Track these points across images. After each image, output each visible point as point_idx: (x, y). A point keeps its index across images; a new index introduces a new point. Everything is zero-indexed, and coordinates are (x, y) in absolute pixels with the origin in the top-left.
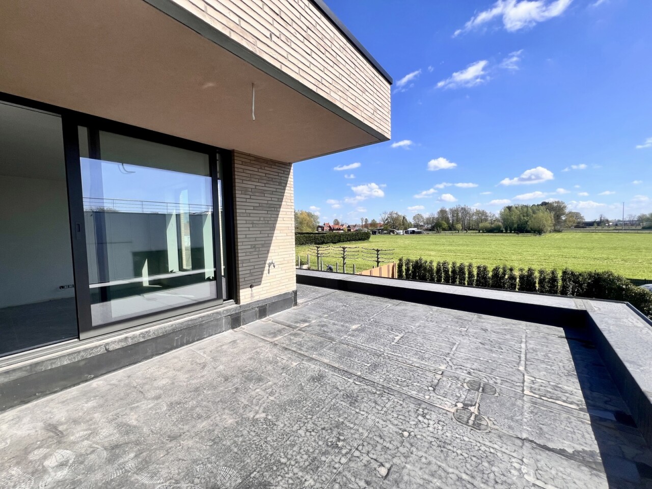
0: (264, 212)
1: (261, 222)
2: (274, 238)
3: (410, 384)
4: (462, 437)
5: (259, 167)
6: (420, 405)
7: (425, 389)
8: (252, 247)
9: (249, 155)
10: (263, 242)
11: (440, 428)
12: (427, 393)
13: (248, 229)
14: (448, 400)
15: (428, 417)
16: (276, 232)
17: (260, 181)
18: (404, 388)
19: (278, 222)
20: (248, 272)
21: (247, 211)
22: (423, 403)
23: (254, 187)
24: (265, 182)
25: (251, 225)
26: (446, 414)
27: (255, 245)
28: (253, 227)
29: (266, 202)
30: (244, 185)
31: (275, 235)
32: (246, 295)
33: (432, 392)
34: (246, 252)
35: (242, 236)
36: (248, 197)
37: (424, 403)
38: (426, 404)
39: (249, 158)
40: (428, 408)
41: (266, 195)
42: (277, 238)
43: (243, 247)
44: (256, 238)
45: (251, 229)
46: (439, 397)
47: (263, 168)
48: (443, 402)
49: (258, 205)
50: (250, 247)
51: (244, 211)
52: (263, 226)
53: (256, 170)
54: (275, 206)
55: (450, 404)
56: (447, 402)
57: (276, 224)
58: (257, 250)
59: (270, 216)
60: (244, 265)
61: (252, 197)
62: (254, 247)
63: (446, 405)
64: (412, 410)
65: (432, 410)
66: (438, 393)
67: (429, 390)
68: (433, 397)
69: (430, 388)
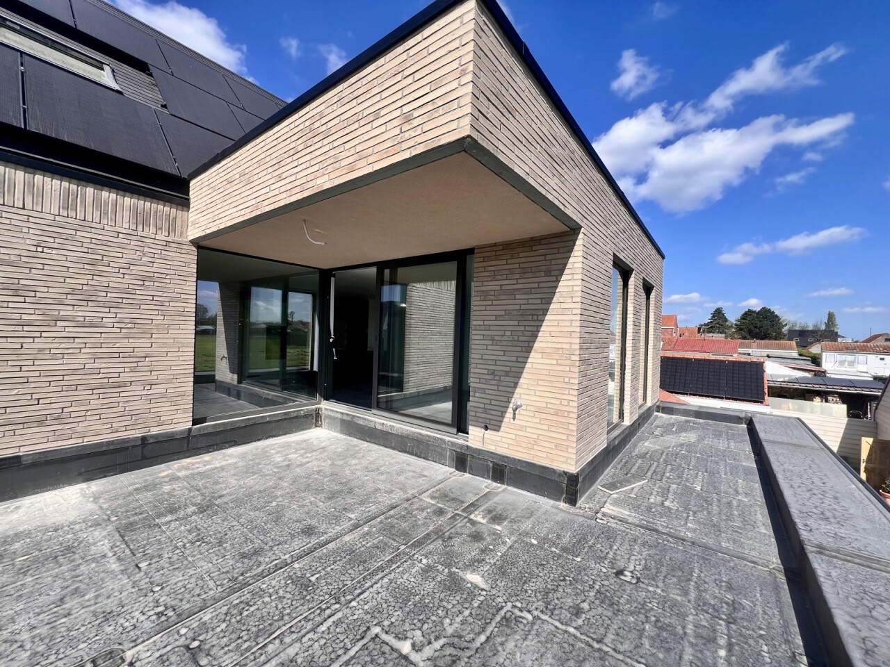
0: (512, 323)
1: (505, 338)
2: (528, 365)
3: (228, 618)
4: (90, 642)
5: (509, 256)
6: (179, 615)
7: (199, 635)
8: (490, 373)
9: (495, 245)
10: (508, 369)
11: (127, 624)
12: (191, 634)
13: (485, 347)
14: (150, 659)
15: (154, 617)
16: (532, 355)
17: (509, 276)
18: (226, 608)
19: (539, 339)
20: (482, 406)
21: (486, 323)
22: (179, 620)
23: (498, 288)
24: (518, 276)
25: (490, 342)
26: (134, 641)
27: (494, 370)
28: (492, 345)
29: (518, 307)
30: (484, 288)
31: (529, 360)
32: (476, 438)
33: (188, 642)
34: (480, 379)
35: (476, 356)
36: (490, 303)
37: (176, 621)
38: (173, 624)
39: (495, 249)
40: (165, 623)
41: (517, 297)
42: (535, 366)
43: (476, 371)
44: (496, 360)
45: (489, 347)
46: (169, 648)
47: (516, 255)
48: (154, 648)
49: (503, 313)
50: (486, 372)
51: (481, 323)
52: (510, 344)
53: (504, 262)
54: (535, 312)
55: (141, 657)
56: (149, 654)
57: (534, 342)
58: (497, 378)
59: (522, 328)
60: (477, 395)
61: (494, 303)
62: (493, 374)
63: (146, 649)
64: (180, 604)
65: (157, 627)
66: (176, 649)
67: (194, 640)
68: (176, 640)
69: (196, 644)
